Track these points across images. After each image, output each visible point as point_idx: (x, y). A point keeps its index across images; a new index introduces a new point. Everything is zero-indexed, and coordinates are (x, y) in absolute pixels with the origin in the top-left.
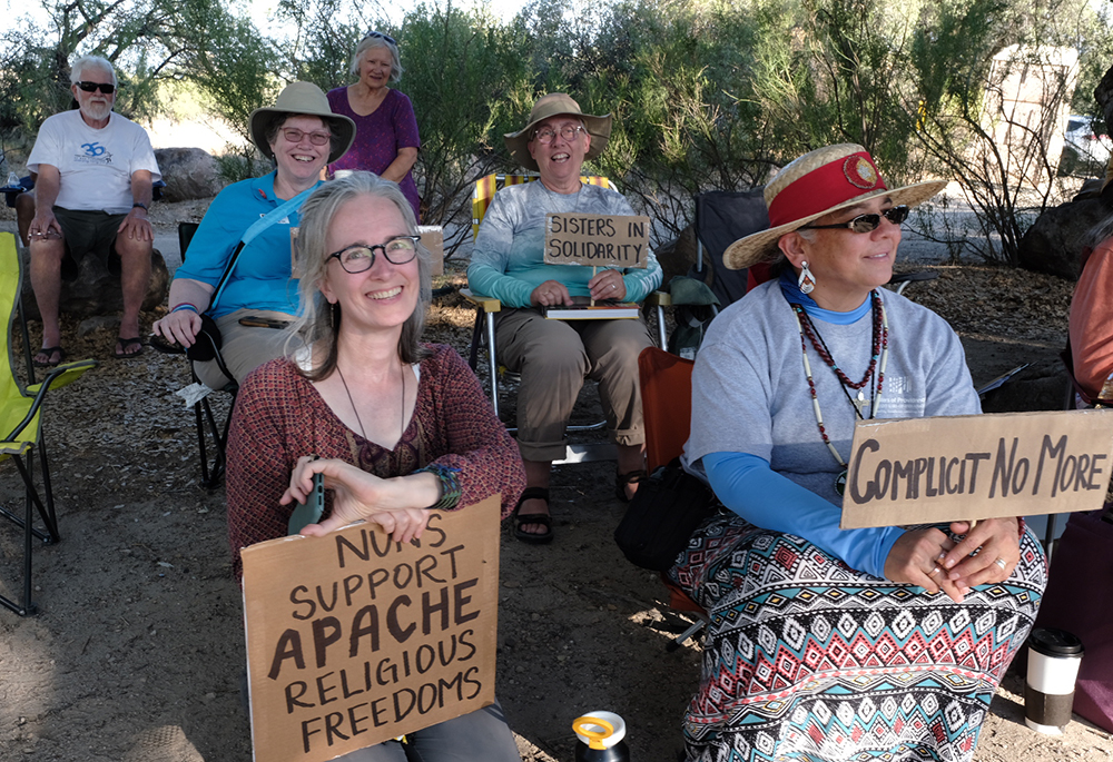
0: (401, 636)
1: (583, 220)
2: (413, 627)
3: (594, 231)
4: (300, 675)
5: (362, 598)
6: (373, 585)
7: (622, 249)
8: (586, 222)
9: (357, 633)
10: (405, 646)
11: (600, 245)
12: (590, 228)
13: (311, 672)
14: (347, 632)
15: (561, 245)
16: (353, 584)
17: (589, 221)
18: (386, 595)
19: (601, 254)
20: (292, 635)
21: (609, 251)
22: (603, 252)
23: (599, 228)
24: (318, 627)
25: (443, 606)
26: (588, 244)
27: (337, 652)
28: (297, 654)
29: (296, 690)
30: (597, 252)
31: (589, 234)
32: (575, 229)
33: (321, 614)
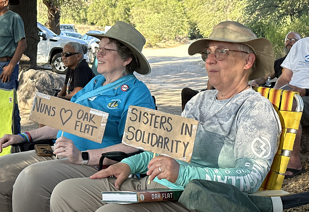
1: (152, 115)
3: (158, 125)
7: (175, 143)
8: (154, 117)
11: (160, 137)
12: (155, 122)
15: (134, 132)
17: (156, 117)
19: (160, 144)
21: (166, 143)
22: (162, 143)
23: (162, 123)
26: (153, 134)
30: (158, 142)
31: (155, 127)
32: (145, 121)
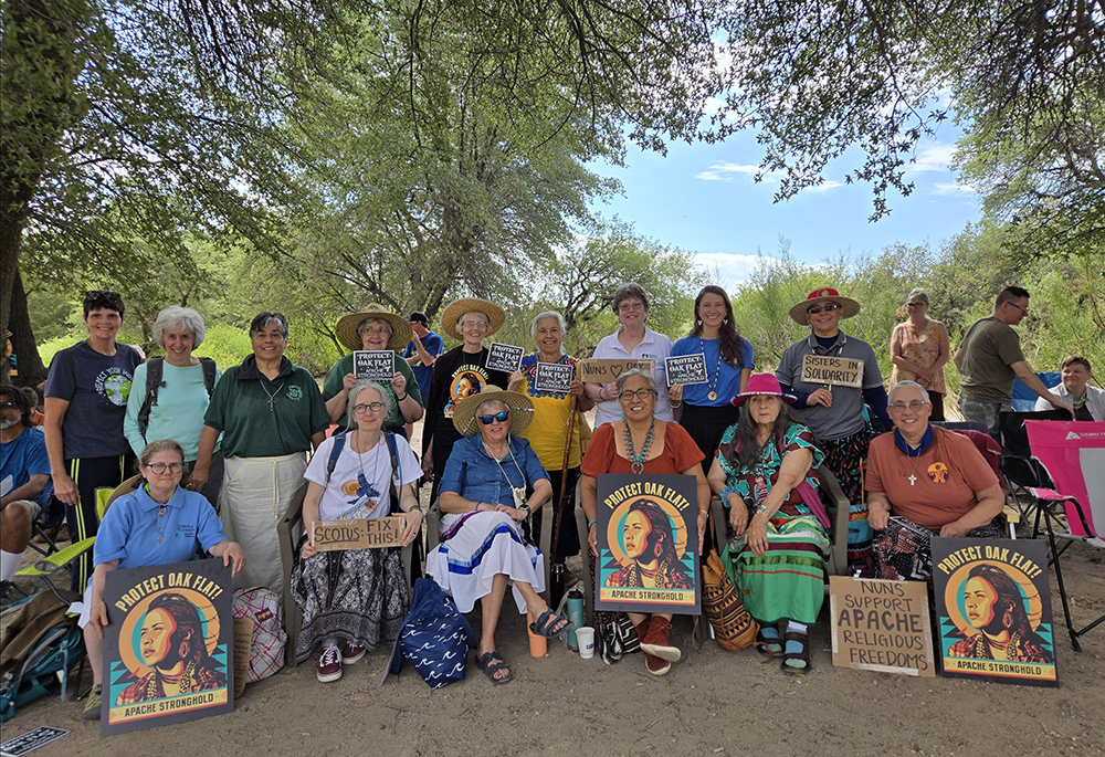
0: (889, 628)
2: (893, 625)
4: (849, 628)
5: (871, 607)
6: (876, 604)
9: (870, 620)
10: (890, 632)
13: (852, 628)
14: (866, 618)
16: (868, 600)
18: (881, 610)
20: (844, 611)
24: (855, 612)
25: (905, 621)
27: (863, 624)
28: (848, 619)
29: (848, 634)
33: (856, 607)
